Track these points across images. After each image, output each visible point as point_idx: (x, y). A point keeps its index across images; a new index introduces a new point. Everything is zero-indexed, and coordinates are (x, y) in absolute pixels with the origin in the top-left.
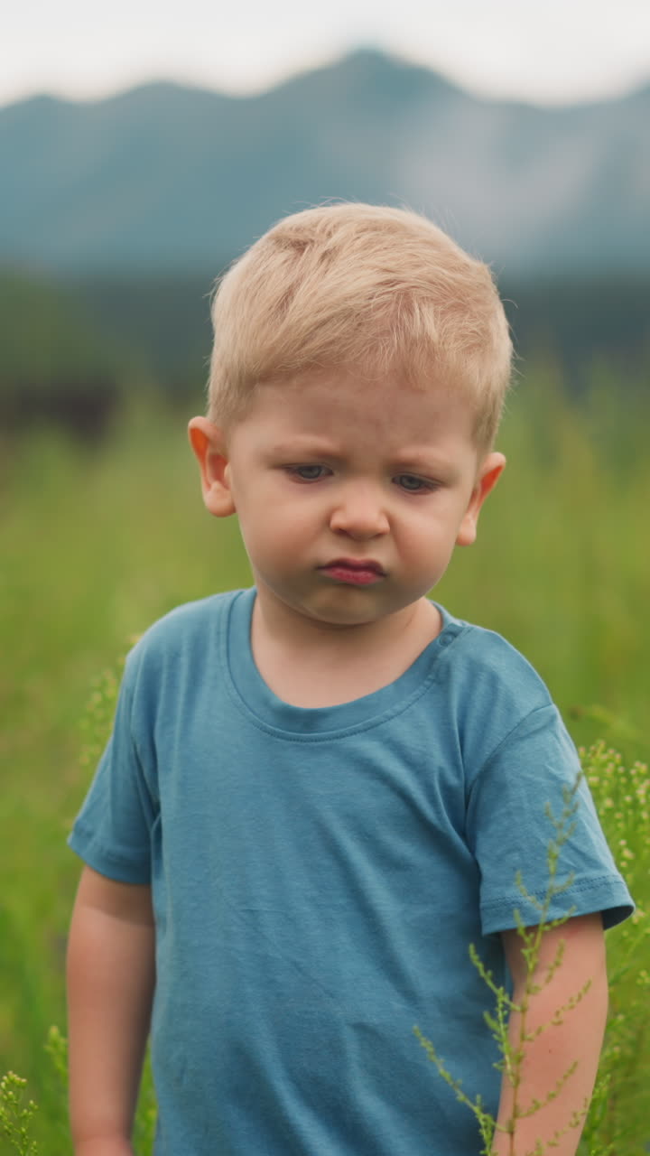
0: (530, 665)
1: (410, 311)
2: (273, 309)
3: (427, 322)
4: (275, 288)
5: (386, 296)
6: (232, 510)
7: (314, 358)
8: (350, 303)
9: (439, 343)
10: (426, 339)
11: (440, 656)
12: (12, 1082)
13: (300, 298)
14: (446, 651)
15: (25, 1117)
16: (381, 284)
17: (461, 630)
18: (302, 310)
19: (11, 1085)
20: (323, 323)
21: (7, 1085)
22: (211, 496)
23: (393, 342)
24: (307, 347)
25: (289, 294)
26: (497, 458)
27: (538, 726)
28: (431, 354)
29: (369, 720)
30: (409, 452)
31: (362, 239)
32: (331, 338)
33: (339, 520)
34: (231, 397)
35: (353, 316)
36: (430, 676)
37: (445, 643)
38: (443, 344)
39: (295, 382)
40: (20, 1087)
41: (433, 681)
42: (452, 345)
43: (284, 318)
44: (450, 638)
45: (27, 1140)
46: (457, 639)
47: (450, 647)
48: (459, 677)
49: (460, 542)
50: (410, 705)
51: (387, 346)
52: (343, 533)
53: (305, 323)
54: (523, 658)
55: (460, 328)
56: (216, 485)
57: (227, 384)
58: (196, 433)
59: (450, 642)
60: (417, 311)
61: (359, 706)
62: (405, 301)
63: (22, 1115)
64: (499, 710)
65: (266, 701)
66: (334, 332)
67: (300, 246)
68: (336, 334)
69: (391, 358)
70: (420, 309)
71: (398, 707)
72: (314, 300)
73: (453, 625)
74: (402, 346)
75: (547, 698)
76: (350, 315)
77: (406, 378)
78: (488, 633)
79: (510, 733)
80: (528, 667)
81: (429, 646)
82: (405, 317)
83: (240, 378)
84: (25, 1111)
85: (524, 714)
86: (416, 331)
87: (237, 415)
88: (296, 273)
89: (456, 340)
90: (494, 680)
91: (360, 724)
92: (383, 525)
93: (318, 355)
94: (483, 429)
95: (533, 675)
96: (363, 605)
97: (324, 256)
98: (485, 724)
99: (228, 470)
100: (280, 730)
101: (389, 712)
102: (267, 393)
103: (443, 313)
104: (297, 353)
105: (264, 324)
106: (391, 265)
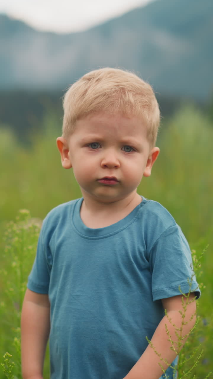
0: (169, 212)
1: (125, 94)
2: (81, 96)
3: (130, 97)
4: (82, 90)
5: (116, 89)
6: (71, 167)
7: (94, 108)
8: (105, 91)
9: (134, 103)
10: (129, 101)
11: (140, 210)
12: (7, 356)
13: (89, 92)
14: (141, 208)
15: (10, 368)
16: (115, 86)
17: (147, 202)
18: (90, 95)
19: (7, 357)
20: (97, 97)
21: (6, 357)
22: (64, 163)
23: (119, 102)
24: (92, 105)
25: (86, 91)
26: (157, 149)
27: (172, 232)
28: (132, 107)
29: (115, 231)
30: (126, 138)
31: (109, 75)
32: (99, 102)
33: (104, 162)
34: (69, 127)
35: (106, 95)
36: (136, 216)
37: (141, 206)
38: (135, 103)
39: (88, 117)
40: (10, 358)
41: (136, 218)
42: (138, 104)
43: (84, 98)
44: (143, 204)
45: (11, 375)
46: (145, 205)
47: (143, 207)
48: (145, 216)
49: (145, 175)
50: (129, 226)
51: (117, 103)
52: (105, 166)
53: (91, 98)
54: (167, 210)
55: (141, 99)
56: (65, 159)
57: (68, 124)
58: (59, 142)
59: (143, 206)
60: (127, 94)
61: (111, 227)
62: (123, 90)
63: (9, 367)
64: (158, 227)
65: (82, 228)
66: (101, 99)
67: (89, 80)
68: (101, 100)
69: (118, 107)
70: (128, 93)
71: (125, 227)
72: (94, 91)
73: (145, 200)
74: (122, 103)
75: (174, 223)
76: (105, 95)
77: (124, 114)
78: (155, 202)
79: (162, 234)
80: (168, 213)
81: (136, 207)
82: (123, 95)
83: (71, 120)
84: (10, 366)
85: (166, 228)
86: (127, 99)
87: (70, 133)
88: (88, 85)
89: (140, 102)
90: (156, 217)
91: (112, 233)
92: (118, 163)
93: (95, 107)
94: (151, 136)
95: (170, 215)
96: (112, 192)
97: (97, 80)
98: (154, 231)
99: (69, 153)
100: (87, 237)
101: (121, 228)
102: (80, 123)
103: (135, 94)
104: (89, 107)
105: (78, 100)
106: (118, 81)
